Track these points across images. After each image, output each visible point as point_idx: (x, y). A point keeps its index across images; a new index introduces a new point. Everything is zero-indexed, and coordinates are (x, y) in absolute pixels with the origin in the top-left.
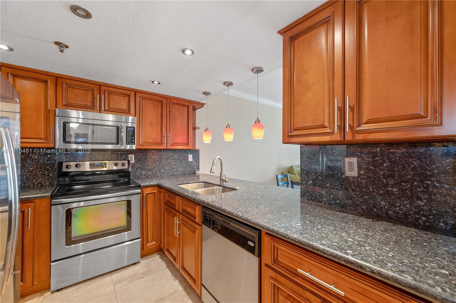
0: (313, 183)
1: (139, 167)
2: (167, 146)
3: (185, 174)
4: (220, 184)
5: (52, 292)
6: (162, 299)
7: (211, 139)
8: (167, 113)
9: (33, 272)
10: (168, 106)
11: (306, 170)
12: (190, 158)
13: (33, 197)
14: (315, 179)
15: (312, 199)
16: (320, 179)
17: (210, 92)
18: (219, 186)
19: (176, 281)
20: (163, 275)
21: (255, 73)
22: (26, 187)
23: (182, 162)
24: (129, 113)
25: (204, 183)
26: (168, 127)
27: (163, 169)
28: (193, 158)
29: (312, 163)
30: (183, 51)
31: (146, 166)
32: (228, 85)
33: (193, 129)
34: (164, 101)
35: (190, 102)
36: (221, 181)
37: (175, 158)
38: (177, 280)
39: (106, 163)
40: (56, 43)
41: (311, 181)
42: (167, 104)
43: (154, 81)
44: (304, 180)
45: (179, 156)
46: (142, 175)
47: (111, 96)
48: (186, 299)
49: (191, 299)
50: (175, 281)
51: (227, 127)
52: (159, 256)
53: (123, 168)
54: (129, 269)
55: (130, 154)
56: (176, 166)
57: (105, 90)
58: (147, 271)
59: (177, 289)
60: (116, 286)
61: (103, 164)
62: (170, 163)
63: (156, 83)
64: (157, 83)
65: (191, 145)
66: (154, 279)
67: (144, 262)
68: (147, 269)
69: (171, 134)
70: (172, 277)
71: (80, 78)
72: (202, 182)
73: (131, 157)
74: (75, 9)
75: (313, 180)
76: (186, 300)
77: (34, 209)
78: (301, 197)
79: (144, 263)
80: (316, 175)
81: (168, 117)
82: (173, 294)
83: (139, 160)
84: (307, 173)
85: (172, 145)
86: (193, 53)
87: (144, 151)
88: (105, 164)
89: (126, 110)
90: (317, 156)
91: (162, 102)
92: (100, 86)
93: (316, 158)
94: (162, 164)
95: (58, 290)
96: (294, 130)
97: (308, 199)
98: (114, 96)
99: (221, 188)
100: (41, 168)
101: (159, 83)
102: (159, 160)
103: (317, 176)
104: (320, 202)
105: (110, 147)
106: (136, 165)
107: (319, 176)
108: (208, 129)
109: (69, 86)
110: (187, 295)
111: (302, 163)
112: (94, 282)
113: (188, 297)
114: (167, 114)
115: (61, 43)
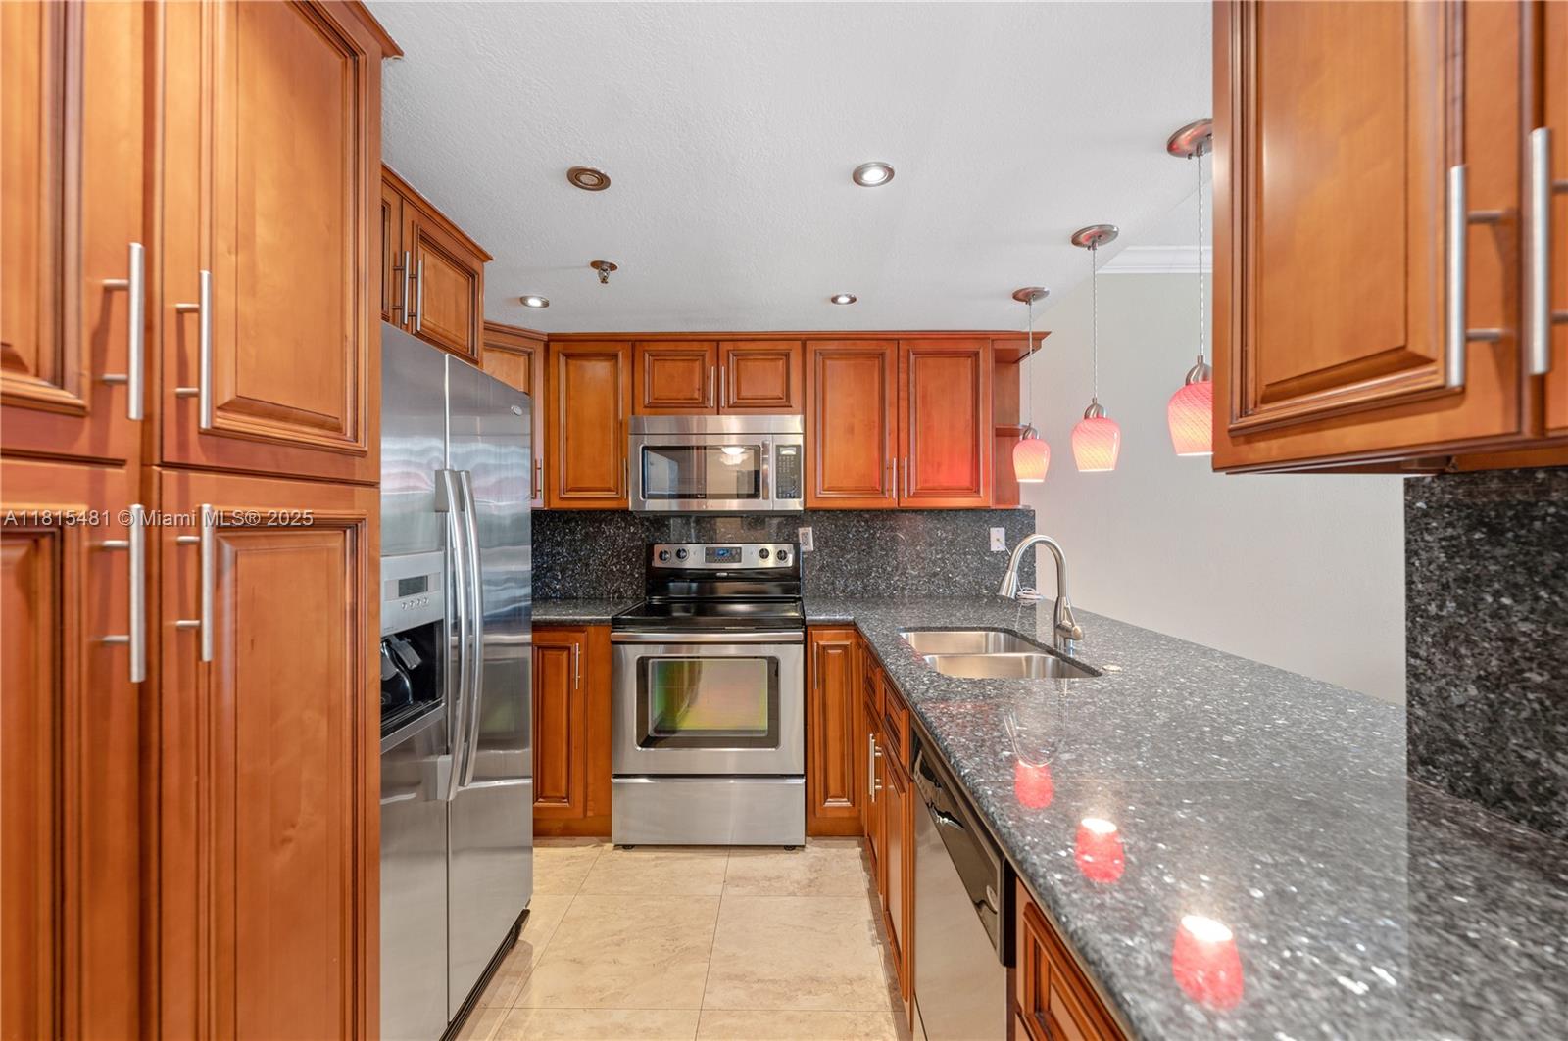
0: (1487, 698)
1: (828, 566)
2: (901, 501)
3: (979, 597)
4: (1056, 646)
5: (616, 846)
6: (818, 981)
7: (1049, 468)
8: (901, 388)
9: (586, 787)
10: (901, 365)
11: (1438, 618)
12: (998, 540)
13: (584, 621)
14: (1499, 678)
15: (1478, 792)
16: (1538, 679)
17: (1041, 286)
18: (1050, 652)
19: (875, 949)
20: (849, 912)
21: (1190, 156)
22: (596, 598)
23: (965, 554)
24: (787, 404)
25: (1007, 635)
26: (903, 435)
27: (900, 575)
28: (1007, 540)
29: (1477, 576)
30: (857, 177)
31: (848, 561)
32: (1093, 242)
33: (997, 435)
34: (890, 351)
35: (982, 337)
36: (1058, 636)
37: (942, 540)
38: (881, 947)
39: (740, 549)
40: (596, 265)
41: (1474, 682)
42: (901, 360)
43: (835, 295)
44: (1429, 672)
45: (953, 534)
46: (834, 590)
47: (742, 363)
48: (882, 1020)
49: (898, 1029)
50: (873, 945)
51: (1086, 417)
52: (860, 849)
53: (782, 564)
54: (772, 855)
55: (802, 526)
56: (944, 568)
57: (728, 351)
58: (812, 881)
59: (869, 975)
60: (729, 887)
61: (734, 553)
62: (922, 556)
63: (843, 299)
64: (847, 299)
65: (986, 492)
66: (818, 912)
67: (816, 852)
68: (815, 875)
69: (912, 457)
70: (870, 930)
71: (676, 334)
72: (1000, 630)
73: (805, 535)
74: (576, 176)
75: (1486, 678)
76: (880, 1022)
77: (586, 647)
78: (1411, 767)
79: (813, 854)
80: (1508, 652)
81: (903, 404)
82: (850, 983)
83: (825, 543)
84: (1447, 639)
85: (916, 496)
86: (890, 173)
87: (840, 516)
88: (739, 551)
89: (781, 398)
90: (1510, 535)
91: (882, 355)
92: (716, 342)
93: (1506, 552)
94: (895, 559)
95: (629, 846)
96: (1266, 399)
97: (1452, 789)
98: (749, 364)
99: (1050, 659)
100: (619, 557)
101: (853, 300)
102: (886, 544)
103: (1516, 662)
104: (1537, 824)
105: (734, 505)
106: (818, 558)
107: (1530, 659)
108: (1035, 431)
109: (657, 356)
110: (890, 1008)
111: (1416, 578)
112: (691, 858)
113: (890, 1015)
114: (901, 393)
115: (602, 263)
